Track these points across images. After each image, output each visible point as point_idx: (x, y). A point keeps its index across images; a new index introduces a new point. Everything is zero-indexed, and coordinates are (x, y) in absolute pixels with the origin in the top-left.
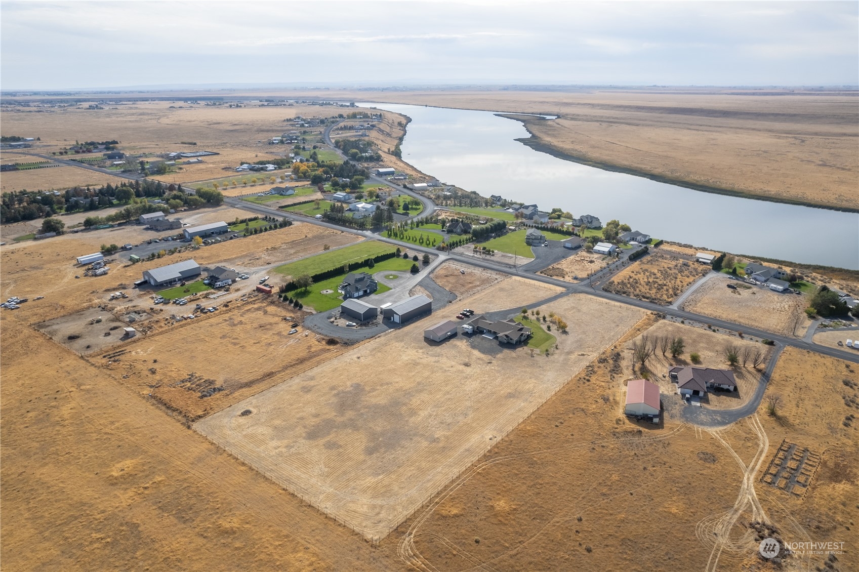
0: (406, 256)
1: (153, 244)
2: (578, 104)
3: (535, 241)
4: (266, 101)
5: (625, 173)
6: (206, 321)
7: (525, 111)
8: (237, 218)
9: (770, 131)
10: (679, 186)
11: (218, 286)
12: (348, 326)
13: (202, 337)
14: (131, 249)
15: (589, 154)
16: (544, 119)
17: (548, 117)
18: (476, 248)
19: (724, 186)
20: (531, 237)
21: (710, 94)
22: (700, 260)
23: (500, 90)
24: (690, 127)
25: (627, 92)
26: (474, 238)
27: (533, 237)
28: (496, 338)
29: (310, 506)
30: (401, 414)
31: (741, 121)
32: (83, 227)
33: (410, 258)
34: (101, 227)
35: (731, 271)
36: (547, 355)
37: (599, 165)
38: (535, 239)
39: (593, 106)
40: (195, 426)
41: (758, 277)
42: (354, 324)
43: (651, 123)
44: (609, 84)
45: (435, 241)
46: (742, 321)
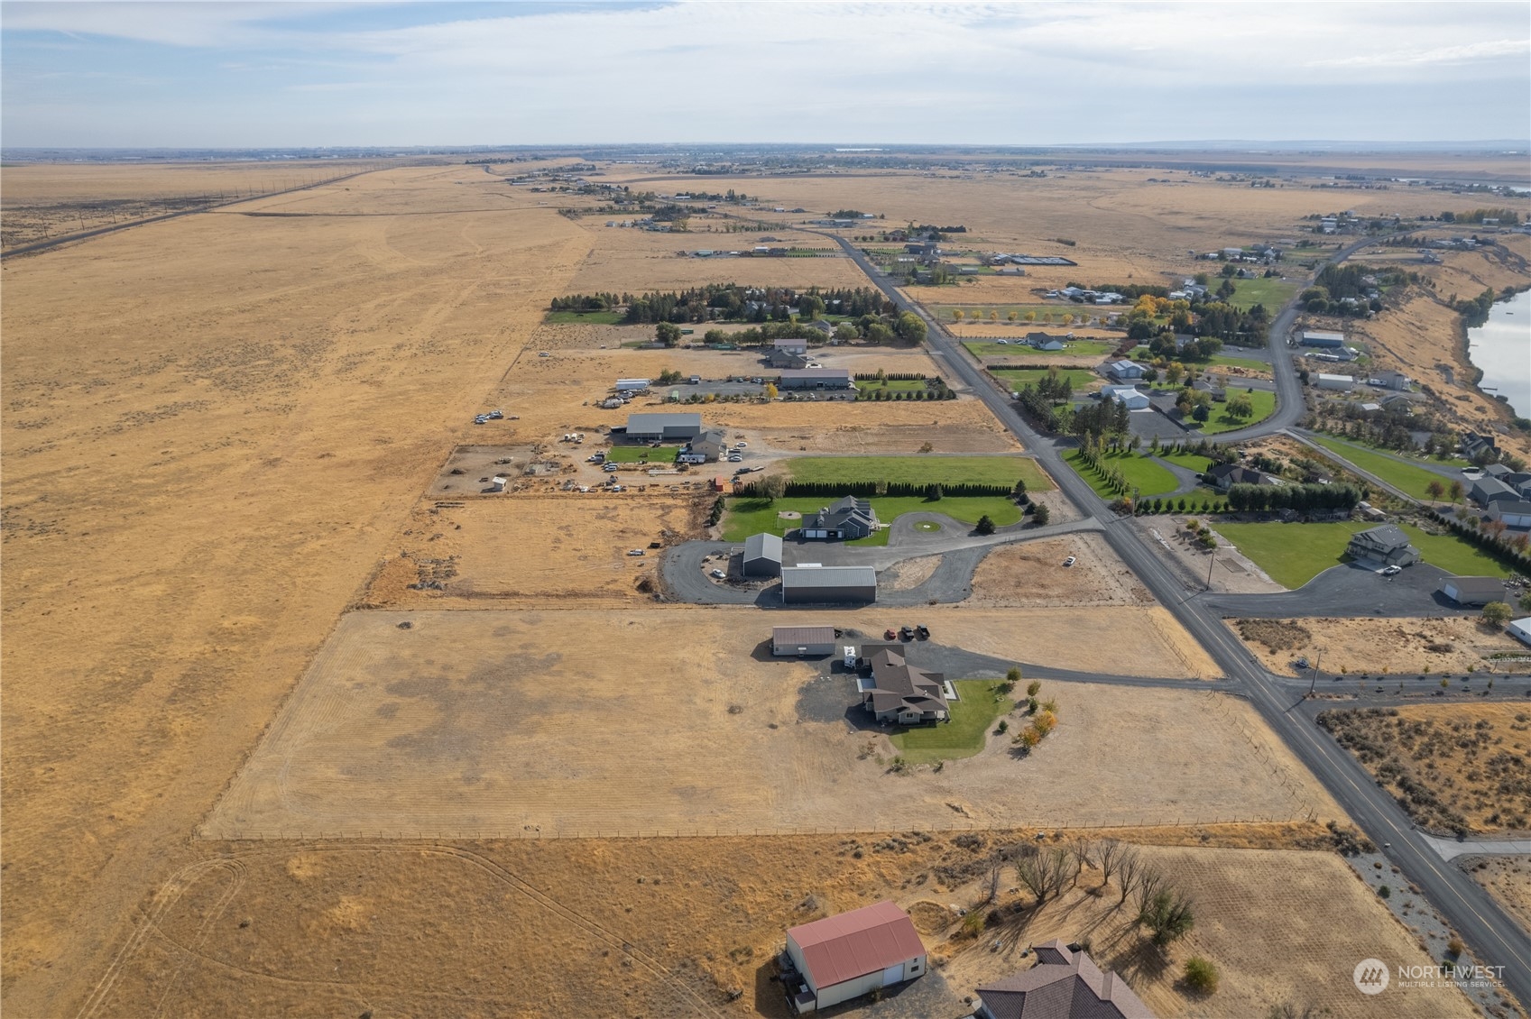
0: (1023, 500)
1: (735, 382)
3: (1371, 555)
4: (1348, 178)
8: (881, 371)
11: (680, 460)
12: (713, 574)
14: (696, 382)
18: (1191, 527)
20: (1364, 543)
26: (1231, 509)
27: (1370, 545)
32: (702, 344)
34: (720, 346)
38: (1373, 550)
40: (350, 614)
42: (723, 575)
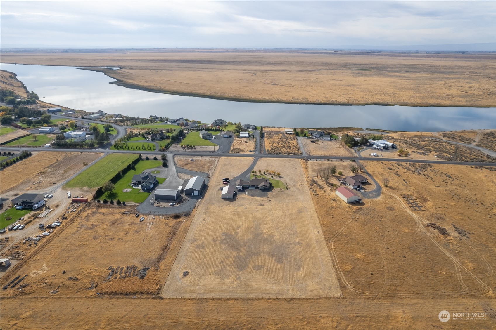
0: (147, 159)
2: (127, 60)
5: (193, 96)
6: (63, 233)
7: (96, 65)
9: (236, 70)
10: (225, 100)
11: (36, 207)
12: (171, 205)
13: (79, 243)
15: (163, 87)
16: (113, 69)
17: (115, 69)
18: (182, 146)
19: (245, 98)
20: (205, 135)
21: (190, 52)
22: (288, 132)
23: (62, 52)
24: (199, 70)
25: (146, 52)
26: (173, 141)
28: (257, 188)
29: (292, 299)
30: (267, 239)
31: (219, 66)
33: (152, 159)
35: (303, 135)
36: (288, 189)
37: (176, 93)
38: (207, 136)
39: (136, 60)
40: (163, 295)
41: (316, 136)
42: (174, 203)
43: (176, 69)
44: (132, 48)
45: (154, 147)
46: (334, 154)
